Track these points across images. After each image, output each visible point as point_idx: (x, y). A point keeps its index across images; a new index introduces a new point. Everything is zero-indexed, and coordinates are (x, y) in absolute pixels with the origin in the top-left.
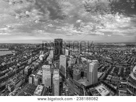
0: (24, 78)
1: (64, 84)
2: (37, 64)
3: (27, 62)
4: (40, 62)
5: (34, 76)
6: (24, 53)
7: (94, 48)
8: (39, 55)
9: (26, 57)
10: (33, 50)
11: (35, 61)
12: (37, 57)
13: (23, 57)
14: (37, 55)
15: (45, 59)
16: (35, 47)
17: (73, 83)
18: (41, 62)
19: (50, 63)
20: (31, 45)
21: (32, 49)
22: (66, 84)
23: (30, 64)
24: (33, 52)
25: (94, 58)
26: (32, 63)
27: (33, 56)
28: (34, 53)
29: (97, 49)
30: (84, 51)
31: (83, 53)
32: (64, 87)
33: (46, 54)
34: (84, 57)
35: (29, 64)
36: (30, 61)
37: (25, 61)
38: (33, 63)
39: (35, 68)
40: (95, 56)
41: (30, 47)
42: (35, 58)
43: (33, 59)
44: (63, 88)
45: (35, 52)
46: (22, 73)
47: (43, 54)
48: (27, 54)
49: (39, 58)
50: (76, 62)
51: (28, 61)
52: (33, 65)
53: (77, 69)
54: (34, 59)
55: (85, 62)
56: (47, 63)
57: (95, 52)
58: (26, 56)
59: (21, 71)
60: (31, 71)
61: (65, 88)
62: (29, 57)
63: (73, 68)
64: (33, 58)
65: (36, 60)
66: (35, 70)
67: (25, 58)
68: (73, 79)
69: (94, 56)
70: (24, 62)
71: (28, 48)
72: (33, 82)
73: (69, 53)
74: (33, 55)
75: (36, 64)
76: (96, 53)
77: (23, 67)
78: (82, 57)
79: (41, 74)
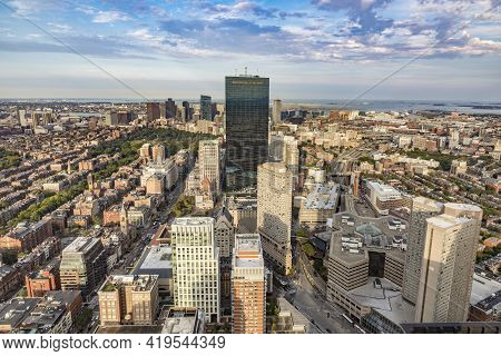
0: (65, 312)
1: (282, 302)
2: (135, 215)
3: (70, 213)
4: (148, 202)
5: (129, 279)
6: (35, 166)
7: (446, 134)
8: (137, 167)
9: (55, 186)
10: (95, 143)
11: (117, 200)
12: (126, 177)
13: (36, 186)
14: (124, 169)
15: (173, 188)
16: (108, 122)
17: (325, 298)
18: (153, 202)
19: (203, 203)
20: (74, 106)
21: (85, 133)
22: (290, 299)
23: (90, 223)
24: (94, 153)
25: (446, 193)
26: (100, 215)
27: (104, 177)
28: (104, 158)
29: (466, 141)
30: (383, 148)
31: (377, 157)
32: (283, 314)
33: (179, 158)
34: (384, 178)
35: (83, 223)
36: (85, 206)
37: (49, 210)
38: (108, 217)
39: (121, 242)
40: (451, 179)
41: (69, 122)
42: (112, 186)
43: (103, 190)
44: (278, 319)
45: (111, 154)
46: (47, 288)
47: (159, 158)
48: (55, 166)
49: (138, 182)
50: (340, 204)
51: (73, 207)
52: (111, 225)
53: (349, 235)
54: (109, 193)
55: (389, 204)
56: (187, 209)
57: (452, 157)
58: (55, 180)
59: (33, 277)
60: (103, 259)
61: (287, 319)
62: (74, 182)
63: (324, 229)
64: (106, 185)
65: (121, 194)
66: (126, 252)
67: (49, 194)
68: (326, 279)
69: (444, 178)
70: (47, 218)
71: (58, 127)
72: (123, 312)
73: (302, 154)
74: (101, 172)
75: (126, 217)
76: (461, 167)
77: (45, 246)
78: (374, 177)
79: (165, 265)
